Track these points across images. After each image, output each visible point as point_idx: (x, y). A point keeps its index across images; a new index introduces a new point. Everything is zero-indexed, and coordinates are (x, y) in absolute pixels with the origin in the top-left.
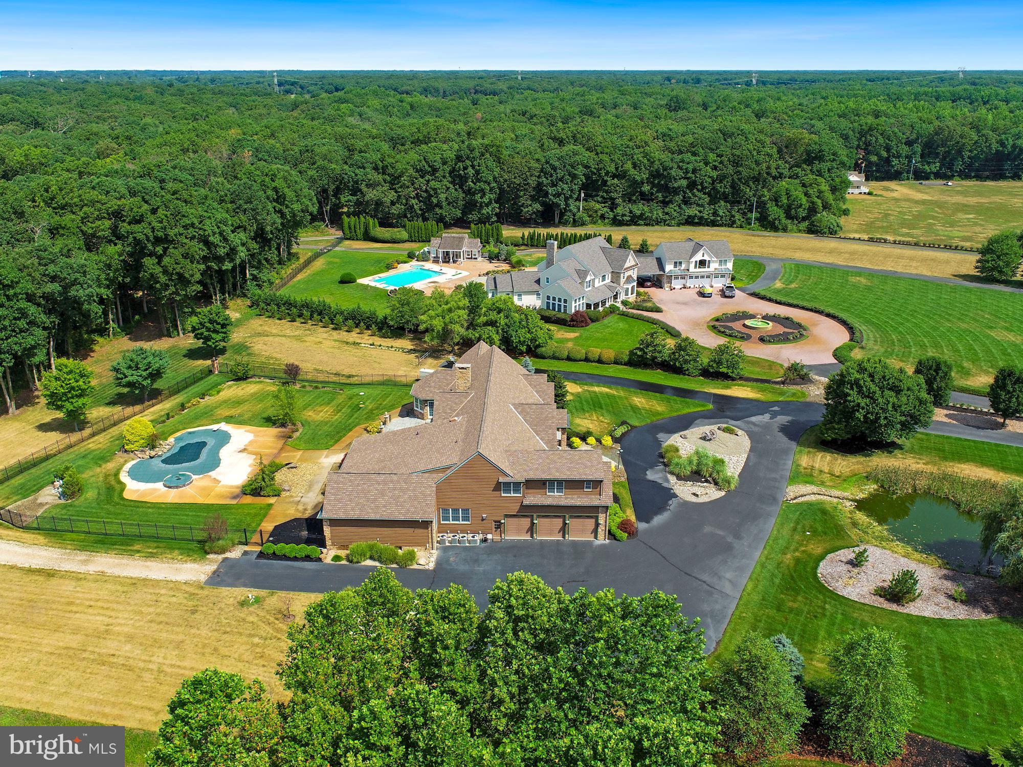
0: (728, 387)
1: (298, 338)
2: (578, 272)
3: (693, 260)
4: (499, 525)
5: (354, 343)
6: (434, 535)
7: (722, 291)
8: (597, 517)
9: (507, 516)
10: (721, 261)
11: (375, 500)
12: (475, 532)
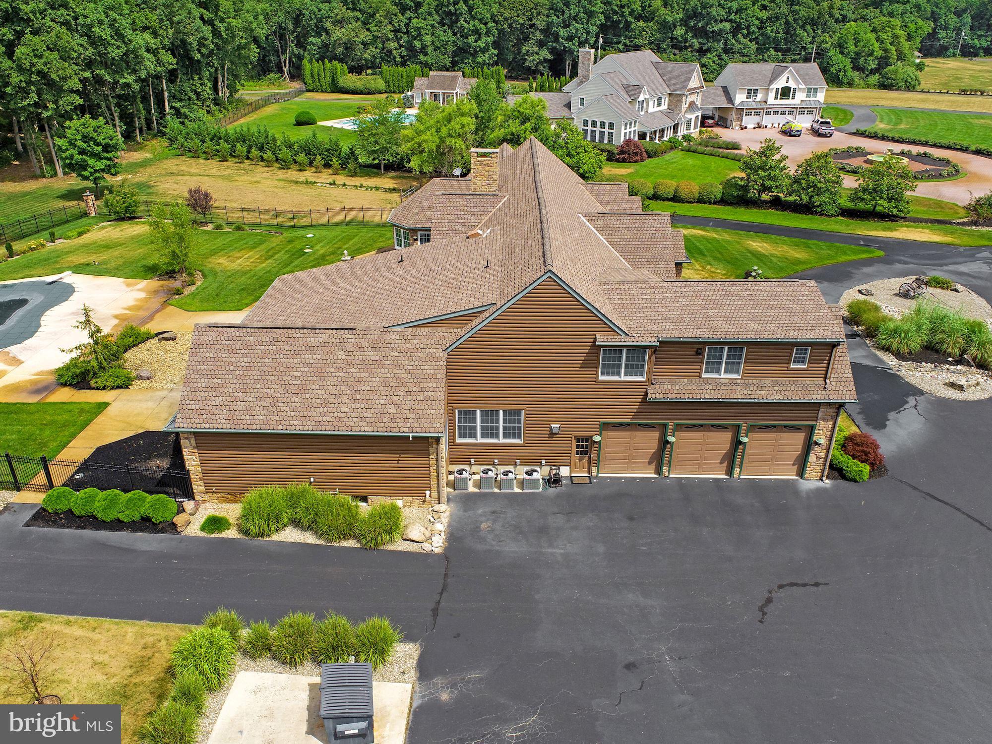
0: (890, 229)
1: (228, 178)
2: (627, 88)
3: (774, 86)
4: (585, 446)
5: (307, 183)
6: (443, 470)
7: (812, 129)
8: (812, 428)
9: (606, 426)
10: (809, 90)
11: (303, 388)
12: (534, 462)
